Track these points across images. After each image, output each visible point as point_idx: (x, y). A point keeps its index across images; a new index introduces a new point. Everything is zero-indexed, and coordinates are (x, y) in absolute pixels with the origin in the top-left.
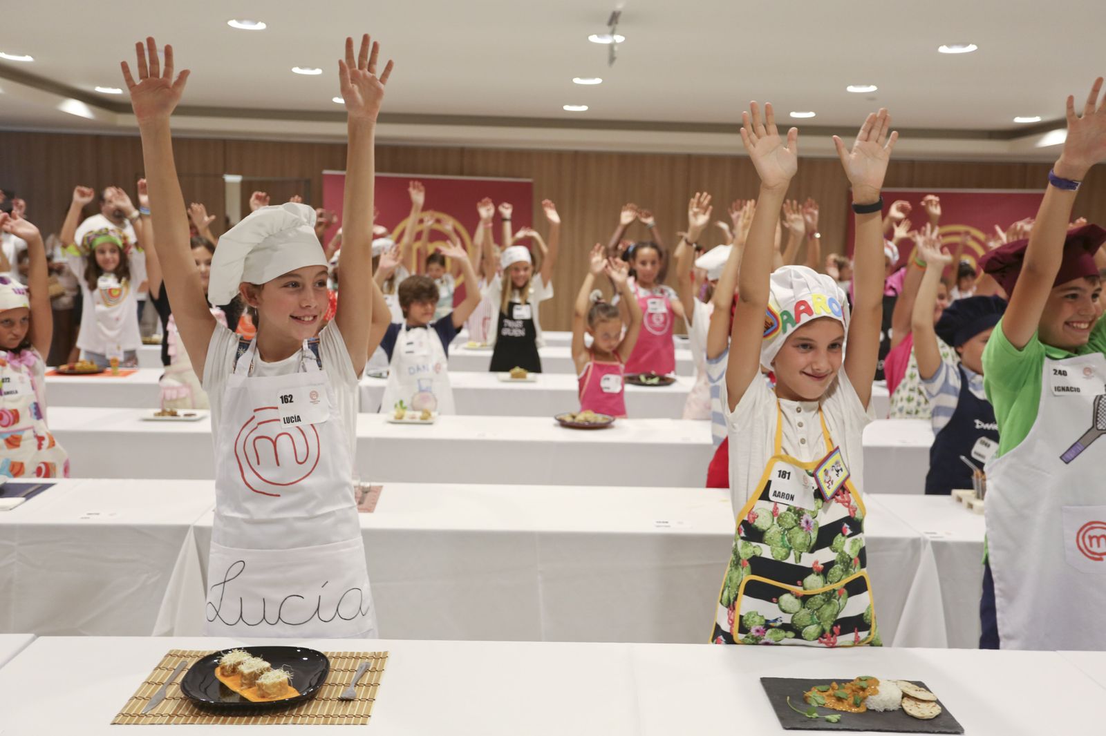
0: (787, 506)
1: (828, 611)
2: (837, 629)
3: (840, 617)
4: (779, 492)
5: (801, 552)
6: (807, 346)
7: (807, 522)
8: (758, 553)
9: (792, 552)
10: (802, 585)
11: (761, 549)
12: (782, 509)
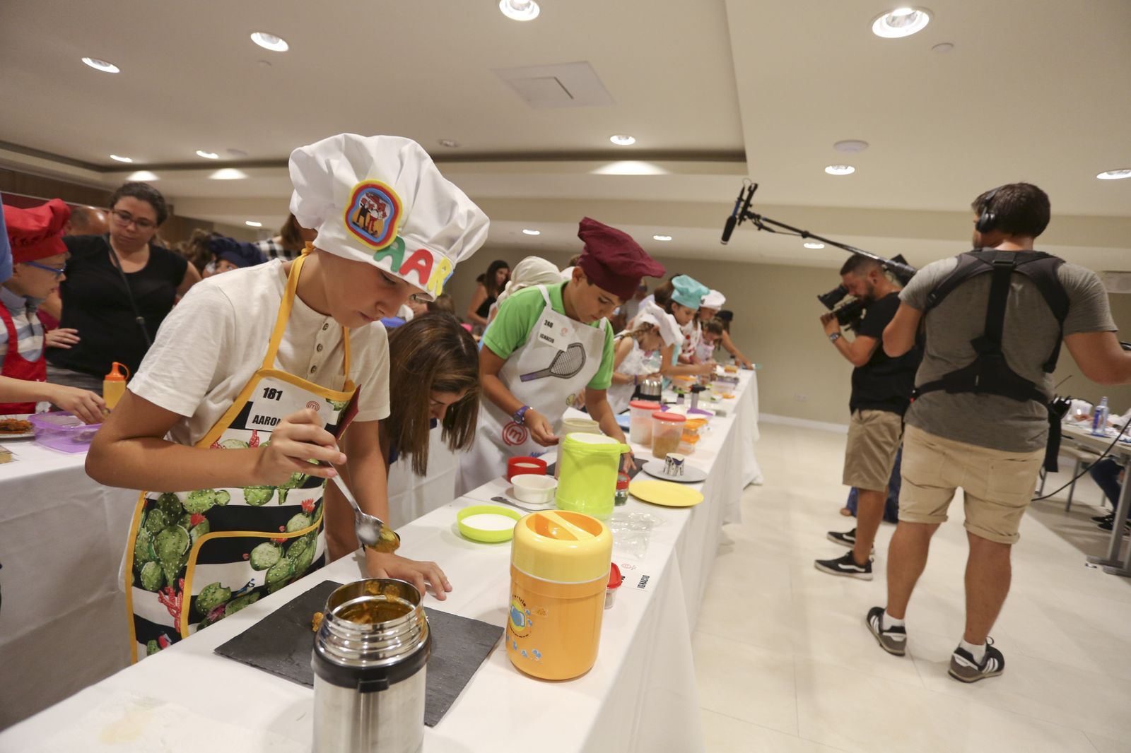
0: (270, 434)
4: (263, 417)
5: (288, 490)
9: (276, 492)
11: (228, 494)
12: (263, 439)
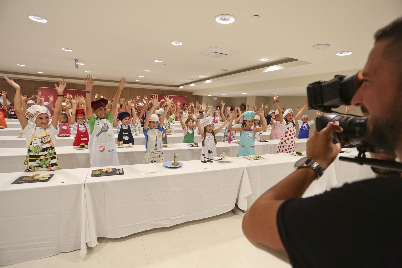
1: (47, 162)
2: (50, 166)
3: (50, 163)
4: (34, 143)
5: (39, 153)
6: (42, 119)
7: (39, 147)
8: (30, 154)
9: (37, 153)
10: (40, 158)
12: (35, 146)
